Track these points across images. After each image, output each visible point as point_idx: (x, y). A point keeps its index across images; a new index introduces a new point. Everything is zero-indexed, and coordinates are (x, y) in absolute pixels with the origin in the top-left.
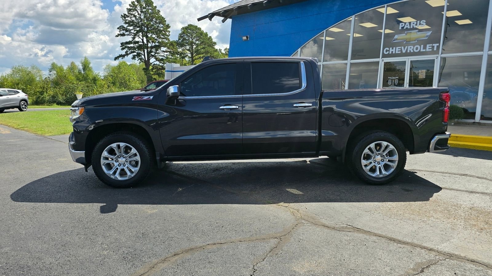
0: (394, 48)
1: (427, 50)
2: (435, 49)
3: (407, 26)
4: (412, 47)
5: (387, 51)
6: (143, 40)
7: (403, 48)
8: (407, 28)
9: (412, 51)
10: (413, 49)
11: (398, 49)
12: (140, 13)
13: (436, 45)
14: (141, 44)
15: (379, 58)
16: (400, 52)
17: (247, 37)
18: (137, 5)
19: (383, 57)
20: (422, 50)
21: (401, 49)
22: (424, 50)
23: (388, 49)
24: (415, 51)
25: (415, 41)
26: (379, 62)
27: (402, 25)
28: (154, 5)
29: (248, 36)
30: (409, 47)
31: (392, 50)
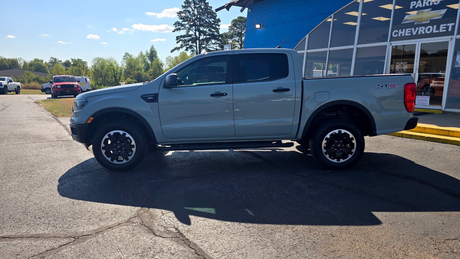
0: (404, 30)
1: (441, 31)
2: (450, 30)
3: (419, 4)
4: (424, 28)
5: (395, 33)
6: (195, 33)
7: (413, 29)
8: (419, 7)
9: (423, 33)
10: (424, 31)
11: (409, 31)
12: (194, 9)
13: (450, 25)
14: (194, 37)
15: (387, 41)
16: (410, 34)
17: (260, 25)
19: (390, 41)
20: (435, 31)
21: (411, 31)
22: (438, 31)
23: (397, 31)
24: (427, 32)
25: (427, 21)
26: (387, 45)
27: (413, 4)
29: (262, 24)
30: (420, 28)
31: (402, 33)
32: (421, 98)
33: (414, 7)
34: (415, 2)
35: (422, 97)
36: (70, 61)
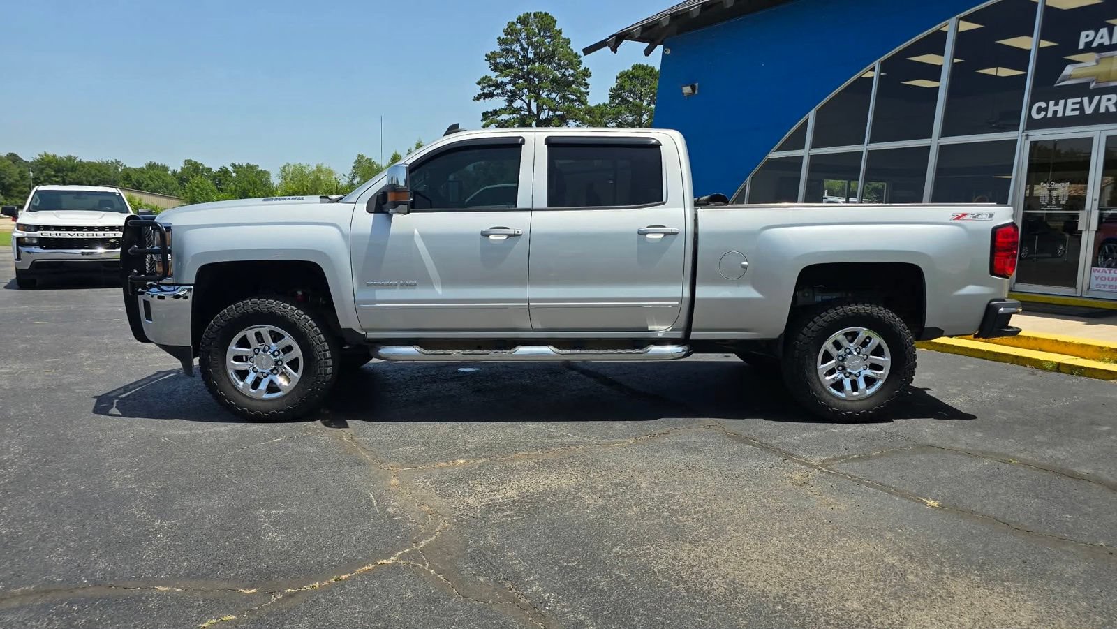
0: (1062, 102)
4: (1113, 97)
5: (1039, 110)
6: (529, 105)
7: (1086, 100)
8: (1101, 45)
9: (1112, 109)
11: (1074, 103)
12: (526, 46)
14: (525, 115)
15: (1018, 130)
16: (1077, 113)
17: (693, 88)
18: (521, 30)
19: (1027, 128)
21: (1081, 103)
23: (1043, 105)
26: (1017, 140)
27: (1087, 36)
28: (557, 28)
29: (697, 84)
30: (1105, 97)
31: (1056, 108)
32: (1104, 274)
33: (1088, 44)
34: (1091, 33)
35: (1108, 271)
36: (230, 169)
